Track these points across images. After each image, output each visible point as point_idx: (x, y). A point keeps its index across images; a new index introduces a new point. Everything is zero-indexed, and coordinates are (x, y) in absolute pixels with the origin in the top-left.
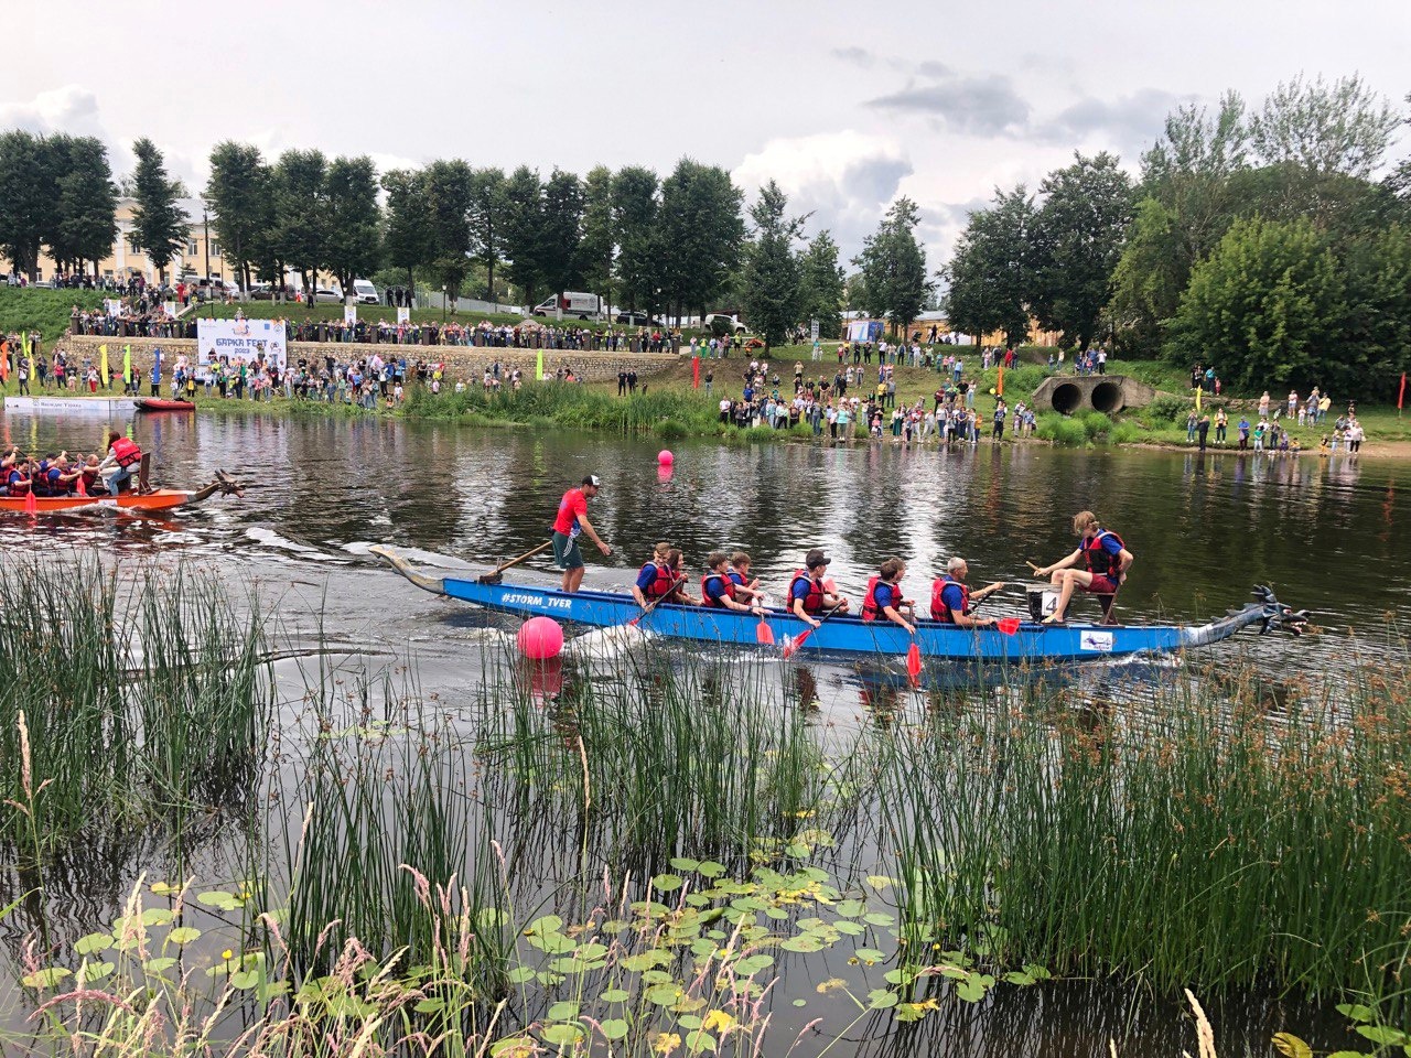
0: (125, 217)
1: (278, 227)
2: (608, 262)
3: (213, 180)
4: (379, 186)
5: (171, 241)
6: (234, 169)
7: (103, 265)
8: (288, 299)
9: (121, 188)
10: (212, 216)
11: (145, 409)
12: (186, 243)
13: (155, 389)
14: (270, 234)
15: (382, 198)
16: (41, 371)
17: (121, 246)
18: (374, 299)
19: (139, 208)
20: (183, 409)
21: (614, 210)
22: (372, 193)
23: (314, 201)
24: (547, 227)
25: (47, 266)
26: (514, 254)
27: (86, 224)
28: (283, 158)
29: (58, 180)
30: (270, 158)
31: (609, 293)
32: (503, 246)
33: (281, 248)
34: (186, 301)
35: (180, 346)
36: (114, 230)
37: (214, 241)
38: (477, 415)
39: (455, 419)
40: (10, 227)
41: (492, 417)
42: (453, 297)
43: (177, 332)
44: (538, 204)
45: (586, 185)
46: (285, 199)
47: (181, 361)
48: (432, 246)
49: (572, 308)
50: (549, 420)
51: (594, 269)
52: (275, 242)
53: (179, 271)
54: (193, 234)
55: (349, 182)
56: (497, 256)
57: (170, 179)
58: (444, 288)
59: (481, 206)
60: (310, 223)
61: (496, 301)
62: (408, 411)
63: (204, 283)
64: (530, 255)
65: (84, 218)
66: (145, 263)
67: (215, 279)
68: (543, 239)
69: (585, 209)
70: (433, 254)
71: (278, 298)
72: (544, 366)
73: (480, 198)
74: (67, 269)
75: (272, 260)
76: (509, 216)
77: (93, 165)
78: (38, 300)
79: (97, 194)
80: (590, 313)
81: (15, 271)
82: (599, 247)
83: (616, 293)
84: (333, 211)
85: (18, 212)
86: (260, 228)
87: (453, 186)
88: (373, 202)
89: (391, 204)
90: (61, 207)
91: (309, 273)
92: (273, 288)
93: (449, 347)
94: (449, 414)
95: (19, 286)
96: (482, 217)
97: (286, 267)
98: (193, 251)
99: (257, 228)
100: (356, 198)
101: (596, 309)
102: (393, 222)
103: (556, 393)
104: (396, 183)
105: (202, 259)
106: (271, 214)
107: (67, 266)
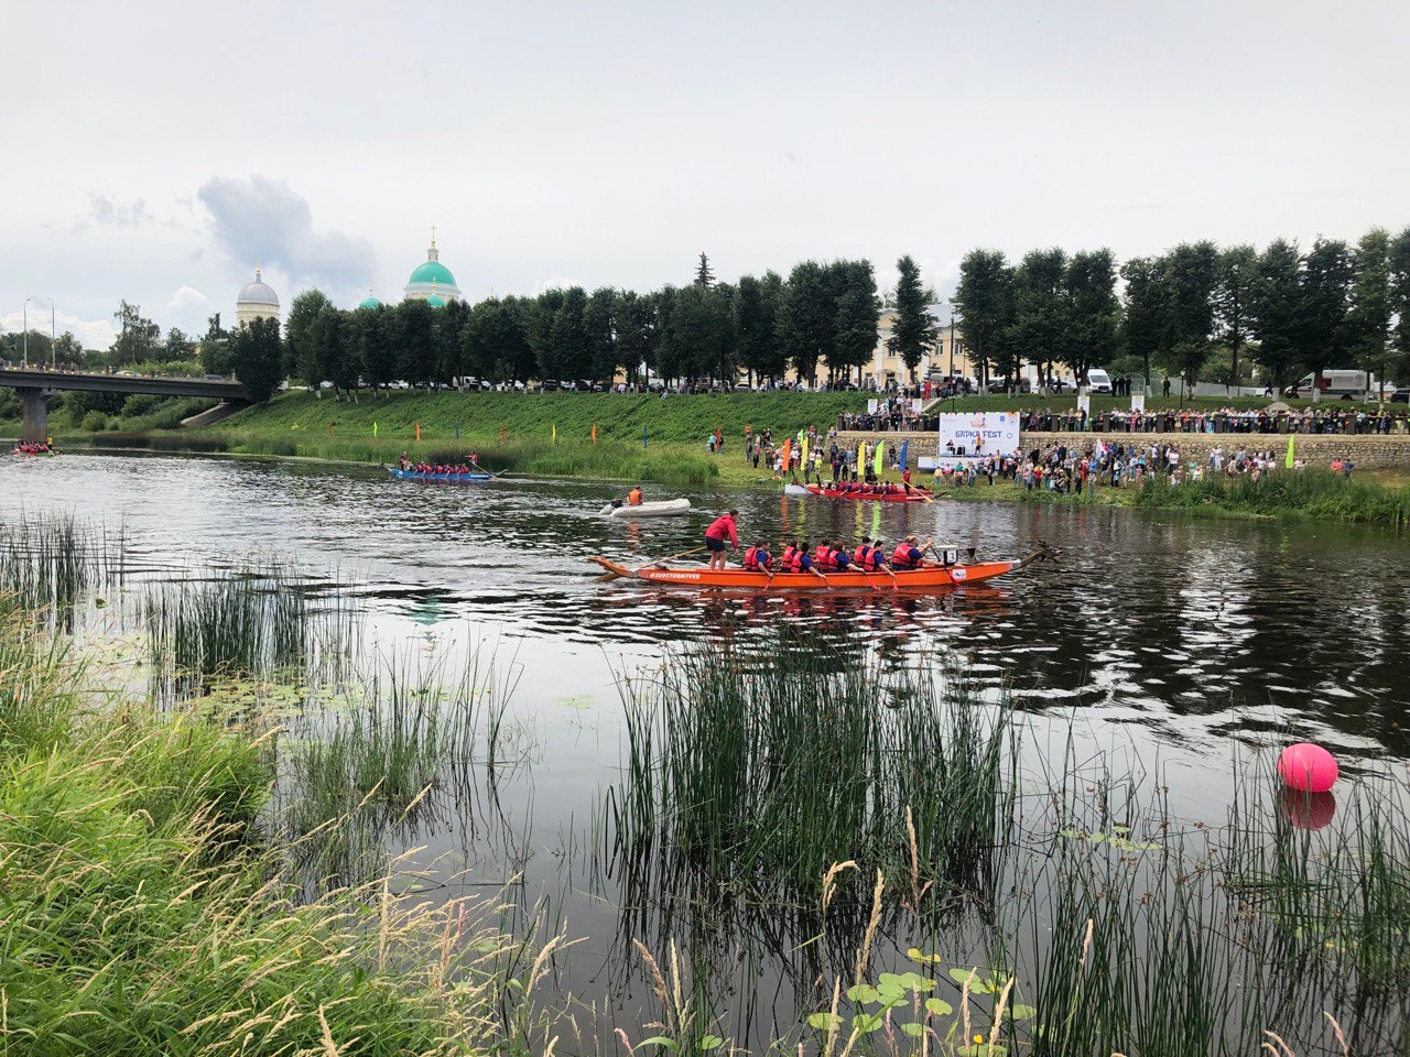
0: (886, 329)
1: (1017, 324)
2: (1383, 334)
3: (961, 286)
4: (1117, 275)
5: (922, 344)
6: (982, 273)
7: (865, 369)
8: (1022, 391)
9: (883, 300)
10: (959, 318)
12: (934, 344)
14: (1009, 331)
15: (1120, 288)
17: (880, 351)
18: (1107, 388)
19: (898, 317)
21: (1392, 276)
22: (1109, 284)
23: (1052, 295)
24: (1304, 302)
25: (822, 372)
26: (1264, 332)
27: (855, 334)
28: (1027, 259)
29: (836, 299)
30: (1014, 260)
31: (1383, 369)
32: (1251, 326)
33: (1019, 343)
34: (931, 397)
35: (924, 439)
36: (877, 337)
37: (958, 340)
38: (1213, 506)
39: (1190, 509)
40: (797, 341)
41: (1230, 509)
42: (1191, 381)
43: (922, 426)
44: (1295, 277)
45: (1357, 251)
46: (1025, 297)
48: (1171, 332)
49: (1333, 387)
50: (1301, 513)
51: (1364, 343)
52: (1014, 338)
53: (926, 370)
54: (940, 336)
55: (1088, 275)
56: (1243, 337)
57: (924, 289)
58: (1183, 373)
59: (1227, 288)
60: (1047, 317)
61: (1240, 385)
62: (1139, 501)
63: (947, 380)
64: (1282, 333)
65: (854, 330)
66: (898, 364)
67: (957, 376)
68: (1300, 315)
69: (1355, 279)
70: (1171, 339)
71: (1013, 391)
72: (1295, 453)
73: (1227, 277)
74: (837, 375)
75: (1010, 356)
76: (1259, 294)
77: (864, 285)
78: (814, 401)
79: (865, 309)
80: (1356, 392)
81: (799, 378)
82: (1370, 317)
83: (1390, 369)
84: (1071, 305)
85: (804, 329)
86: (1001, 326)
87: (1197, 269)
88: (1111, 292)
89: (1130, 292)
90: (838, 321)
91: (1045, 366)
92: (1009, 382)
93: (1185, 435)
94: (1182, 504)
95: (800, 390)
96: (1228, 297)
97: (1024, 361)
98: (940, 351)
99: (999, 326)
100: (1094, 289)
101: (1364, 387)
102: (1131, 310)
103: (1309, 484)
104: (1137, 271)
105: (948, 359)
106: (1012, 312)
107: (838, 372)
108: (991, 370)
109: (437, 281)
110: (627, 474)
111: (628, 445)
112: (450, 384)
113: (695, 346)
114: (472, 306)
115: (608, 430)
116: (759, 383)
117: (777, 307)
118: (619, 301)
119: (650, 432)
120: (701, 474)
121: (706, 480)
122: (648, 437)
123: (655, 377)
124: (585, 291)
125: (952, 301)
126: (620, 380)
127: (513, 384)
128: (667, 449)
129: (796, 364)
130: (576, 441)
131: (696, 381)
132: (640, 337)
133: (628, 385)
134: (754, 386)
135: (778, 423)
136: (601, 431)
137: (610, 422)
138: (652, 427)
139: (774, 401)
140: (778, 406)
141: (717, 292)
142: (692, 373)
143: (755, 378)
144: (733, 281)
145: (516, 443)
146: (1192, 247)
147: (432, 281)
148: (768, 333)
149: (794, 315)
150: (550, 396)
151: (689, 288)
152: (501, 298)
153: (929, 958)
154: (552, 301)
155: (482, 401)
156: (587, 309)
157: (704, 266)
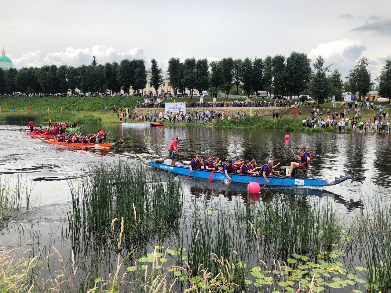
0: (149, 79)
1: (184, 78)
2: (271, 82)
3: (169, 67)
4: (209, 66)
5: (159, 83)
6: (174, 64)
7: (144, 90)
8: (186, 97)
9: (148, 71)
10: (169, 77)
11: (153, 125)
12: (162, 84)
13: (155, 121)
14: (182, 80)
15: (210, 69)
16: (130, 116)
17: (148, 85)
18: (207, 96)
19: (152, 76)
20: (161, 125)
21: (272, 68)
22: (207, 68)
23: (193, 71)
24: (253, 74)
25: (131, 91)
26: (245, 81)
27: (140, 80)
28: (186, 60)
30: (182, 61)
31: (271, 91)
32: (241, 80)
33: (185, 84)
34: (162, 98)
35: (161, 110)
36: (146, 81)
37: (169, 83)
38: (233, 126)
39: (228, 127)
40: (124, 82)
41: (238, 126)
42: (227, 94)
43: (160, 106)
44: (251, 67)
45: (264, 61)
46: (186, 71)
47: (161, 114)
48: (223, 81)
49: (260, 95)
50: (253, 127)
51: (267, 84)
52: (183, 82)
53: (161, 91)
54: (164, 81)
55: (201, 65)
56: (239, 83)
57: (159, 68)
58: (225, 92)
59: (236, 69)
60: (192, 77)
61: (239, 95)
62: (216, 125)
63: (166, 94)
64: (249, 81)
65: (140, 79)
66: (153, 89)
67: (169, 92)
68: (252, 77)
69: (264, 68)
70: (223, 83)
71: (184, 97)
72: (252, 112)
73: (235, 67)
75: (182, 87)
76: (243, 71)
77: (142, 66)
78: (129, 99)
79: (143, 73)
80: (265, 97)
81: (125, 93)
82: (268, 78)
83: (272, 91)
84: (197, 73)
85: (126, 78)
87: (228, 64)
88: (208, 70)
89: (212, 71)
90: (135, 76)
91: (191, 90)
92: (183, 94)
93: (226, 108)
94: (226, 126)
95: (125, 96)
96: (236, 72)
97: (186, 89)
98: (164, 86)
99: (179, 79)
100: (203, 70)
102: (213, 75)
103: (256, 119)
104: (214, 65)
105: (166, 87)
106: (182, 75)
107: (136, 91)
108: (178, 91)
109: (5, 62)
111: (73, 112)
112: (12, 94)
113: (92, 83)
114: (18, 70)
115: (66, 108)
117: (117, 72)
118: (68, 69)
119: (80, 108)
120: (96, 120)
121: (98, 123)
122: (79, 110)
123: (81, 92)
125: (167, 72)
126: (70, 93)
127: (34, 94)
128: (85, 113)
129: (123, 88)
130: (56, 112)
131: (93, 93)
132: (75, 80)
133: (72, 95)
134: (112, 95)
135: (120, 105)
136: (64, 108)
137: (67, 106)
139: (118, 99)
140: (119, 101)
141: (99, 67)
142: (92, 91)
143: (112, 93)
144: (104, 64)
145: (36, 113)
146: (227, 59)
147: (3, 62)
148: (115, 80)
149: (122, 74)
150: (47, 98)
151: (90, 66)
152: (28, 67)
153: (161, 248)
154: (46, 69)
155: (23, 100)
156: (57, 72)
157: (94, 59)
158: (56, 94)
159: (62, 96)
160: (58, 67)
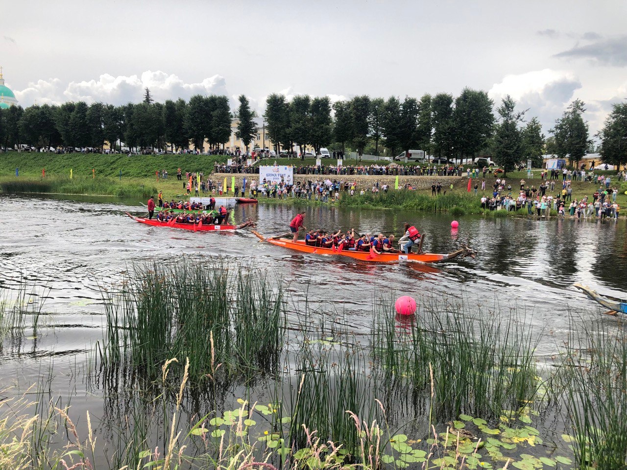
0: (235, 126)
1: (291, 127)
2: (429, 136)
3: (267, 110)
4: (331, 108)
5: (251, 135)
6: (275, 103)
7: (226, 145)
8: (294, 157)
9: (233, 114)
10: (266, 124)
11: (239, 202)
12: (256, 135)
13: (243, 194)
14: (288, 131)
15: (333, 113)
16: (203, 187)
17: (233, 137)
18: (328, 156)
19: (240, 122)
20: (253, 202)
21: (433, 113)
22: (328, 111)
23: (305, 116)
24: (402, 122)
25: (206, 146)
26: (388, 134)
27: (221, 129)
28: (294, 99)
29: (211, 113)
30: (289, 99)
31: (429, 150)
32: (382, 131)
33: (292, 136)
34: (255, 158)
35: (253, 177)
36: (230, 131)
37: (266, 134)
38: (369, 205)
39: (360, 206)
40: (194, 131)
41: (375, 206)
42: (360, 154)
43: (252, 171)
44: (398, 112)
45: (420, 102)
46: (294, 116)
47: (253, 183)
48: (353, 133)
49: (412, 157)
50: (401, 207)
51: (423, 140)
52: (290, 134)
53: (253, 147)
54: (259, 132)
55: (320, 107)
56: (380, 136)
57: (251, 110)
58: (357, 150)
59: (374, 115)
60: (303, 125)
61: (379, 155)
62: (341, 203)
63: (262, 151)
64: (394, 134)
65: (220, 127)
66: (241, 144)
67: (266, 149)
68: (400, 127)
69: (419, 113)
70: (353, 136)
71: (290, 157)
72: (399, 183)
73: (373, 111)
74: (213, 148)
75: (288, 141)
76: (385, 118)
77: (224, 106)
78: (203, 159)
79: (225, 118)
80: (420, 159)
81: (195, 148)
82: (425, 130)
83: (432, 150)
84: (313, 120)
85: (198, 126)
87: (362, 107)
88: (329, 115)
89: (336, 116)
90: (213, 123)
91: (303, 146)
92: (288, 152)
93: (358, 176)
94: (357, 204)
95: (196, 154)
96: (374, 119)
97: (294, 144)
98: (259, 138)
99: (283, 128)
100: (322, 114)
101: (423, 157)
102: (337, 123)
103: (404, 195)
104: (339, 107)
105: (262, 141)
106: (289, 122)
107: (214, 146)
109: (4, 95)
110: (111, 193)
111: (111, 179)
112: (13, 148)
113: (144, 132)
114: (24, 109)
115: (101, 172)
116: (177, 150)
117: (184, 115)
118: (105, 109)
119: (123, 172)
120: (149, 192)
122: (122, 175)
123: (125, 146)
124: (87, 104)
125: (264, 116)
126: (107, 147)
127: (49, 148)
128: (131, 181)
129: (194, 142)
130: (84, 177)
131: (145, 149)
132: (116, 127)
133: (111, 150)
134: (174, 152)
135: (187, 169)
136: (97, 172)
137: (102, 168)
138: (123, 170)
139: (184, 159)
140: (186, 161)
141: (154, 107)
142: (143, 145)
143: (174, 148)
144: (163, 102)
145: (52, 178)
146: (360, 97)
147: (1, 95)
148: (180, 127)
149: (192, 119)
150: (69, 155)
151: (141, 104)
152: (41, 105)
154: (69, 108)
155: (32, 157)
156: (88, 112)
157: (148, 94)
158: (86, 149)
159: (95, 152)
160: (89, 105)
